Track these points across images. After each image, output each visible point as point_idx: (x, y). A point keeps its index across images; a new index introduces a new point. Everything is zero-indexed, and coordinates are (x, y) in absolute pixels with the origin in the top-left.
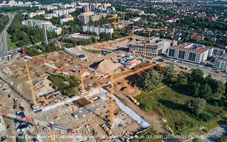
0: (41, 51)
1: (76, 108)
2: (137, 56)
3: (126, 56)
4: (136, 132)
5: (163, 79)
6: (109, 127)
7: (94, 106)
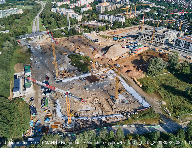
0: (64, 34)
1: (88, 82)
2: (145, 43)
3: (134, 43)
4: (137, 109)
5: (167, 66)
6: (113, 102)
7: (102, 83)
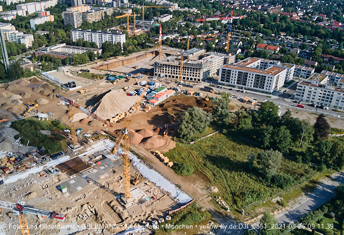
1: (64, 176)
2: (168, 83)
3: (149, 84)
4: (169, 210)
5: (212, 120)
6: (123, 206)
7: (95, 171)
